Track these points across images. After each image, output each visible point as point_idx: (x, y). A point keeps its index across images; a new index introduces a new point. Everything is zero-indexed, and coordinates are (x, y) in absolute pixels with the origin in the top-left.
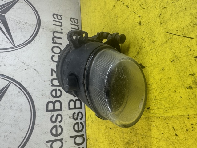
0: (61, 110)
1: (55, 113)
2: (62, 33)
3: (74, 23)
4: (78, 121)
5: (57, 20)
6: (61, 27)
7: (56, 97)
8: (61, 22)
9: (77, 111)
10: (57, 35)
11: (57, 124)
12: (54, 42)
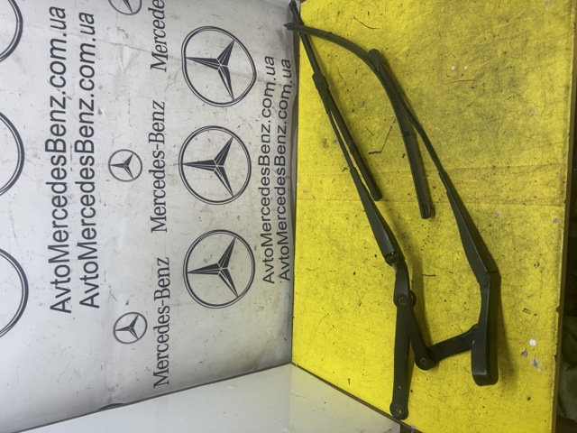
0: (268, 165)
1: (265, 167)
2: (274, 84)
3: (285, 68)
4: (281, 176)
5: (269, 65)
6: (275, 76)
7: (265, 152)
8: (273, 69)
9: (280, 167)
10: (270, 86)
11: (266, 176)
12: (266, 95)
